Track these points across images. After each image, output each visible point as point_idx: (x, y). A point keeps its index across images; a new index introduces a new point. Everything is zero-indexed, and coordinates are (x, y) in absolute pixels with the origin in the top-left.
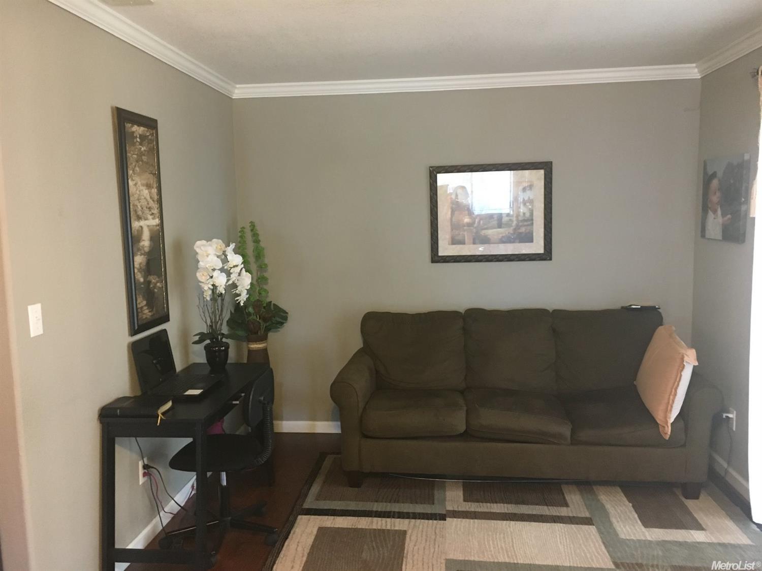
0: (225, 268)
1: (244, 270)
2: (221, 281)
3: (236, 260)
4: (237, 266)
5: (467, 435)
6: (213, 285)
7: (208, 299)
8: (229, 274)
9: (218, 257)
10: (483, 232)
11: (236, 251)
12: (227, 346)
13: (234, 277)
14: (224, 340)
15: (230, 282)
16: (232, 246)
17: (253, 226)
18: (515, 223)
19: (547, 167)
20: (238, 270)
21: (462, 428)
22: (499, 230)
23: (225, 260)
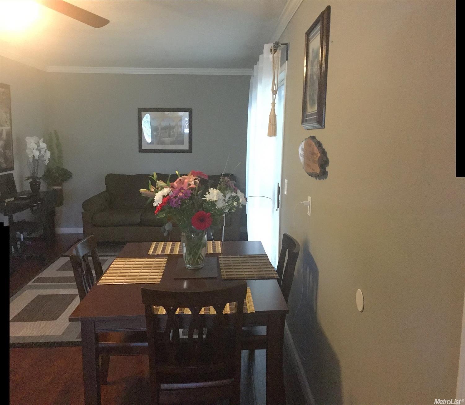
0: (39, 148)
1: (47, 150)
2: (37, 153)
3: (43, 145)
4: (44, 148)
5: (140, 224)
6: (33, 156)
7: (31, 161)
8: (40, 151)
9: (36, 144)
10: (162, 139)
11: (44, 142)
12: (40, 183)
13: (42, 152)
14: (38, 180)
15: (41, 155)
16: (42, 139)
17: (56, 132)
18: (176, 135)
19: (190, 111)
20: (44, 150)
21: (138, 221)
22: (169, 138)
23: (38, 146)
